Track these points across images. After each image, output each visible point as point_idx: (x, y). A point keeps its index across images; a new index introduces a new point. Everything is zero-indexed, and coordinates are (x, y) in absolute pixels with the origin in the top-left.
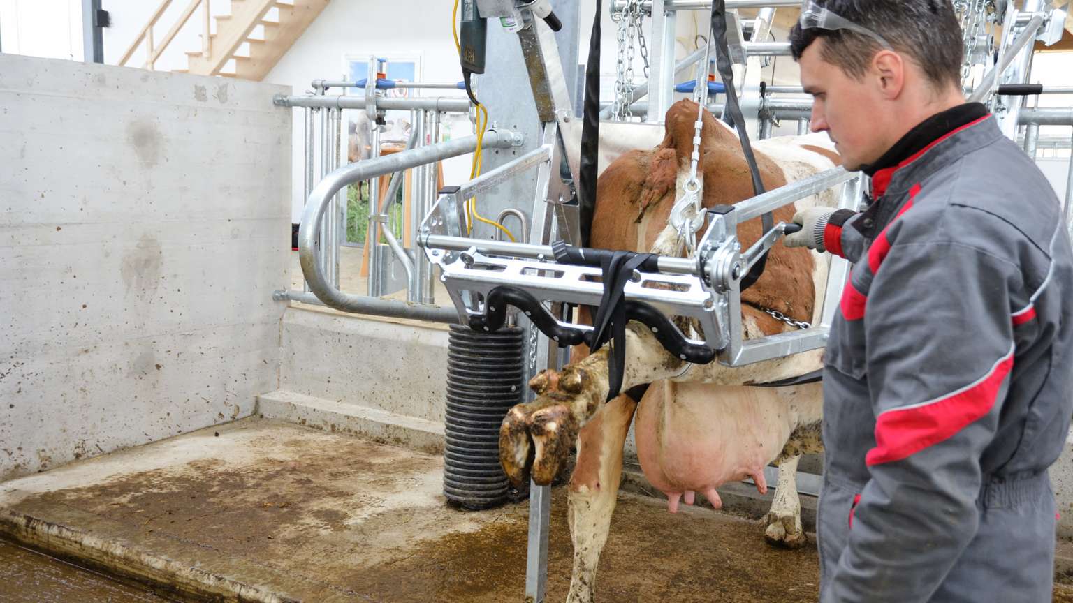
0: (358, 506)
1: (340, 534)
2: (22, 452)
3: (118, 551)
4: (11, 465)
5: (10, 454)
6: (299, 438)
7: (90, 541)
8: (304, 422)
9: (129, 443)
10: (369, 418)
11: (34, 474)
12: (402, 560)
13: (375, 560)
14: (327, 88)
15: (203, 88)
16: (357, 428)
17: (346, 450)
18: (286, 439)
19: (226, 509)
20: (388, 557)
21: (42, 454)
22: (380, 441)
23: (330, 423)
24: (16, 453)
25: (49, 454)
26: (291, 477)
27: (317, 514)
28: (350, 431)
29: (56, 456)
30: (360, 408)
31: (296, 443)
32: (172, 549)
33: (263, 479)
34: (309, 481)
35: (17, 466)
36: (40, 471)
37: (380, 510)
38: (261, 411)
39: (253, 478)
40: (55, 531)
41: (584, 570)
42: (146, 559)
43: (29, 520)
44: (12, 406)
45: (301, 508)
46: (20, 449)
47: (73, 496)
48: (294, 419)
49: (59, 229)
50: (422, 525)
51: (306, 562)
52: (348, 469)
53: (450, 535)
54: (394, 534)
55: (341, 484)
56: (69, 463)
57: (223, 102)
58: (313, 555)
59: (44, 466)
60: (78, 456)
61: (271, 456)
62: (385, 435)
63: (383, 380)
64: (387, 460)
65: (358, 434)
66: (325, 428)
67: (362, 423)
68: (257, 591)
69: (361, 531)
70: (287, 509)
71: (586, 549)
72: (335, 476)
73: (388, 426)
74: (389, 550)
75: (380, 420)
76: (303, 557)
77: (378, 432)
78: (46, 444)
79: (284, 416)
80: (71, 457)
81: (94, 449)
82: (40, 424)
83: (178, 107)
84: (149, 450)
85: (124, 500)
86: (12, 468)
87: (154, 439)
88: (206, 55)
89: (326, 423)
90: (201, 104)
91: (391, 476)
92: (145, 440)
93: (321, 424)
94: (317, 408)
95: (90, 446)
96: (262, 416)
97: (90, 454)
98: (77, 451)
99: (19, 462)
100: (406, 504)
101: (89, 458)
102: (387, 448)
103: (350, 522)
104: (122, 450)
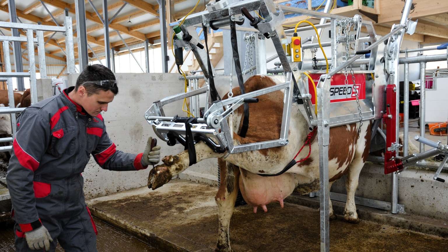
0: (191, 206)
1: (180, 214)
2: (100, 189)
3: (114, 219)
4: (97, 193)
5: (97, 190)
6: (187, 185)
7: (108, 215)
8: (191, 180)
9: (135, 187)
10: (208, 178)
11: (104, 196)
12: (194, 223)
13: (186, 222)
14: (195, 73)
15: (154, 77)
16: (205, 182)
17: (199, 188)
18: (182, 185)
19: (151, 207)
20: (189, 222)
21: (106, 190)
22: (211, 186)
23: (198, 180)
24: (98, 190)
25: (108, 190)
26: (176, 197)
27: (177, 209)
28: (203, 182)
29: (111, 191)
30: (207, 175)
31: (185, 187)
32: (128, 218)
33: (168, 198)
34: (181, 198)
35: (99, 194)
36: (106, 195)
37: (197, 207)
38: (180, 177)
39: (165, 197)
40: (101, 212)
41: (222, 226)
42: (120, 221)
43: (96, 209)
44: (96, 176)
45: (173, 207)
46: (99, 188)
47: (110, 202)
48: (188, 179)
49: (109, 122)
50: (207, 212)
51: (164, 223)
52: (196, 195)
53: (214, 215)
54: (197, 215)
55: (190, 199)
56: (115, 193)
57: (162, 80)
58: (167, 221)
59: (107, 193)
60: (118, 191)
61: (174, 191)
62: (213, 184)
63: (214, 166)
64: (210, 192)
65: (205, 184)
66: (196, 182)
67: (206, 180)
68: (145, 231)
69: (187, 214)
70: (169, 206)
71: (222, 220)
72: (190, 197)
73: (213, 181)
74: (192, 220)
75: (211, 179)
76: (164, 221)
77: (210, 183)
78: (107, 187)
79: (185, 178)
80: (116, 191)
81: (123, 189)
82: (105, 181)
83: (146, 83)
84: (140, 189)
85: (123, 204)
86: (97, 194)
87: (143, 186)
88: (193, 66)
89: (196, 180)
90: (154, 82)
91: (208, 197)
92: (140, 186)
93: (195, 180)
94: (194, 175)
95: (122, 188)
96: (179, 179)
97: (122, 190)
98: (117, 189)
99: (99, 192)
100: (207, 206)
101: (121, 191)
102: (213, 188)
103: (186, 211)
104: (132, 189)
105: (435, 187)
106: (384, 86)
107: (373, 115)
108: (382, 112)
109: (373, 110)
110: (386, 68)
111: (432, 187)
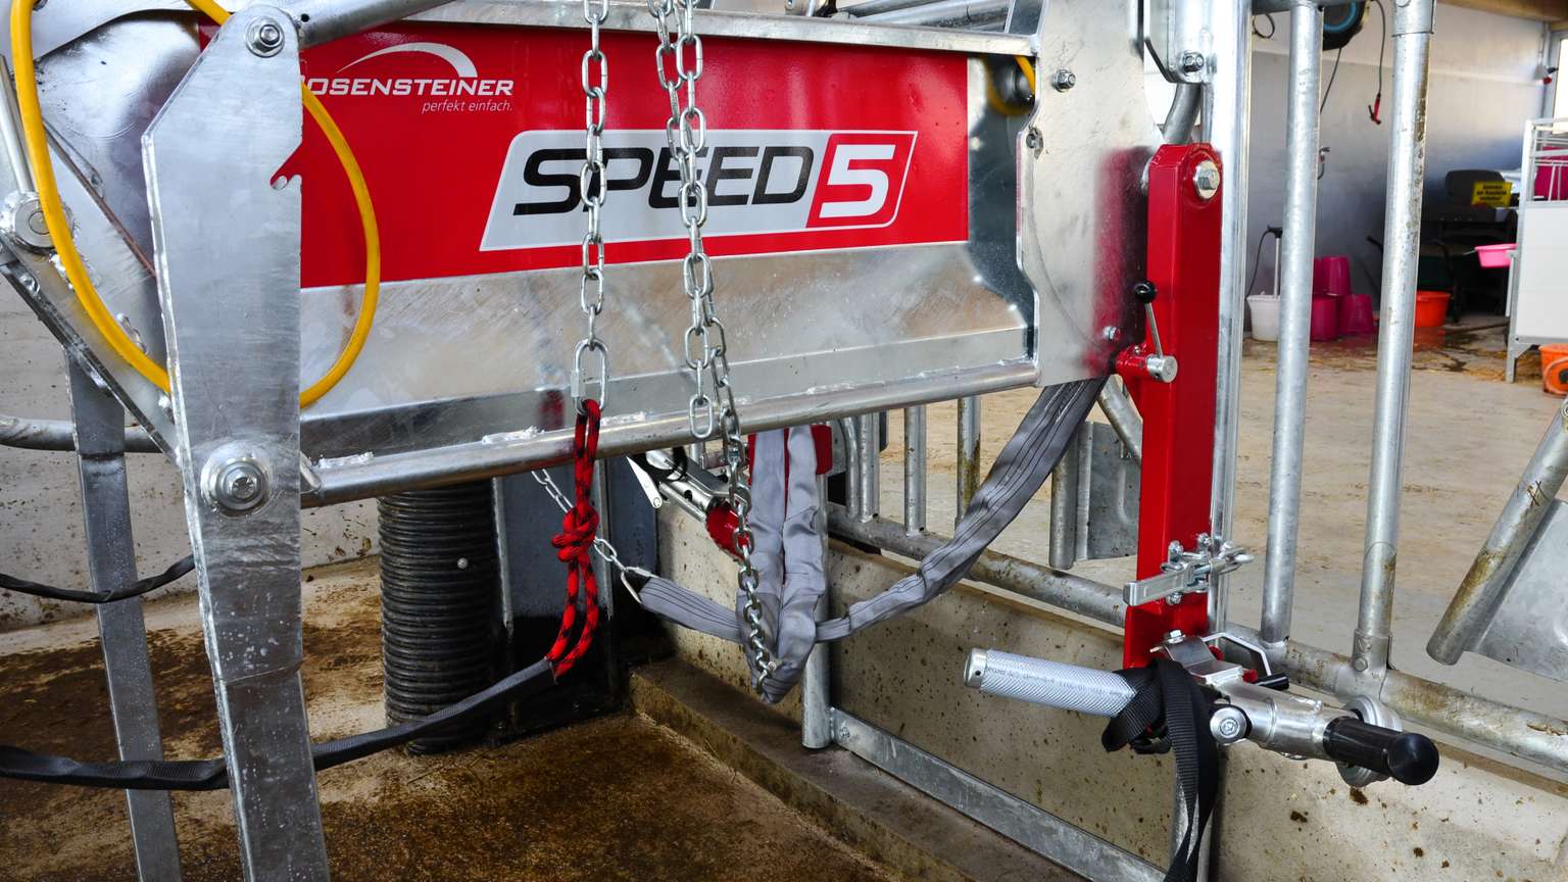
105: (1434, 857)
106: (1138, 155)
107: (1030, 354)
108: (1109, 332)
109: (1029, 317)
110: (1147, 33)
111: (1418, 852)
